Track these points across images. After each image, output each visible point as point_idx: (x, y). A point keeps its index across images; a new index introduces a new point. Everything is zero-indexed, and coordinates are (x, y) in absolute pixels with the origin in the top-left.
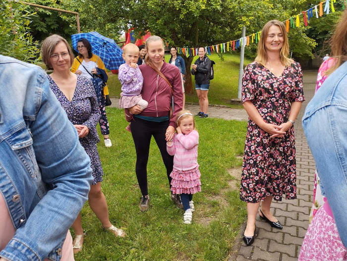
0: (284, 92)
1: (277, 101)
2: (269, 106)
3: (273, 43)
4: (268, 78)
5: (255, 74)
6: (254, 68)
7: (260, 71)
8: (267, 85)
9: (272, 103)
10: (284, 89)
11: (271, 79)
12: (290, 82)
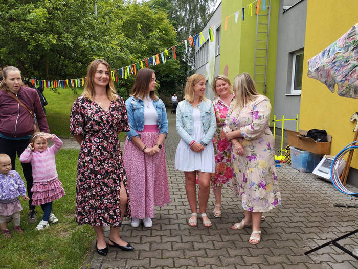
0: (112, 124)
1: (108, 132)
2: (101, 137)
3: (101, 79)
4: (97, 112)
5: (84, 108)
6: (83, 103)
7: (89, 105)
8: (96, 118)
9: (103, 134)
10: (112, 121)
11: (100, 113)
12: (117, 115)
